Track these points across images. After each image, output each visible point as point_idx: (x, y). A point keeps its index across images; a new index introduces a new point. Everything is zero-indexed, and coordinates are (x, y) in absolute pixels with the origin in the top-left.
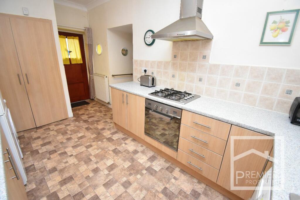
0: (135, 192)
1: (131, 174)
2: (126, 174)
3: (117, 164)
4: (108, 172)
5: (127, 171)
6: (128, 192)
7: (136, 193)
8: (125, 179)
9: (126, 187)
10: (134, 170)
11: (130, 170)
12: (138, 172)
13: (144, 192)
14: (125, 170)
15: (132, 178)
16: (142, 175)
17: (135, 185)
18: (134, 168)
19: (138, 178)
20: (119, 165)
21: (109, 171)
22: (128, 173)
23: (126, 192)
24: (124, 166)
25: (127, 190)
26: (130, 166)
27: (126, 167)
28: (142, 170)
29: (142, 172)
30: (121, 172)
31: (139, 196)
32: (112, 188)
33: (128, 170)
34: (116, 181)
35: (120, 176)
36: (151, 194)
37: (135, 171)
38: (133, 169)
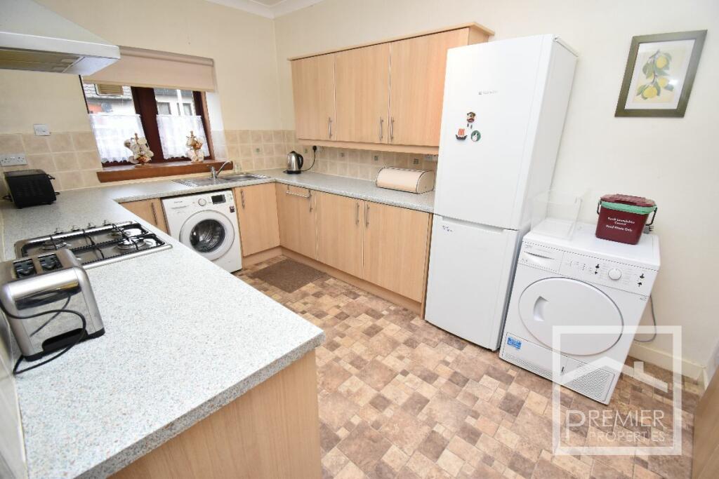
0: (360, 390)
1: (377, 425)
2: (387, 425)
3: (425, 458)
4: (434, 429)
5: (386, 433)
6: (373, 390)
7: (358, 388)
8: (388, 413)
9: (380, 399)
10: (370, 438)
11: (382, 438)
12: (359, 432)
13: (342, 389)
14: (395, 438)
15: (373, 416)
16: (348, 425)
17: (363, 402)
18: (371, 442)
19: (356, 416)
20: (417, 453)
21: (433, 432)
22: (384, 429)
23: (378, 390)
24: (401, 448)
25: (376, 392)
26: (383, 453)
27: (394, 448)
28: (349, 438)
29: (347, 432)
30: (403, 432)
31: (352, 383)
32: (408, 396)
33: (385, 439)
34: (405, 407)
35: (401, 420)
36: (330, 387)
37: (367, 433)
38: (374, 441)
